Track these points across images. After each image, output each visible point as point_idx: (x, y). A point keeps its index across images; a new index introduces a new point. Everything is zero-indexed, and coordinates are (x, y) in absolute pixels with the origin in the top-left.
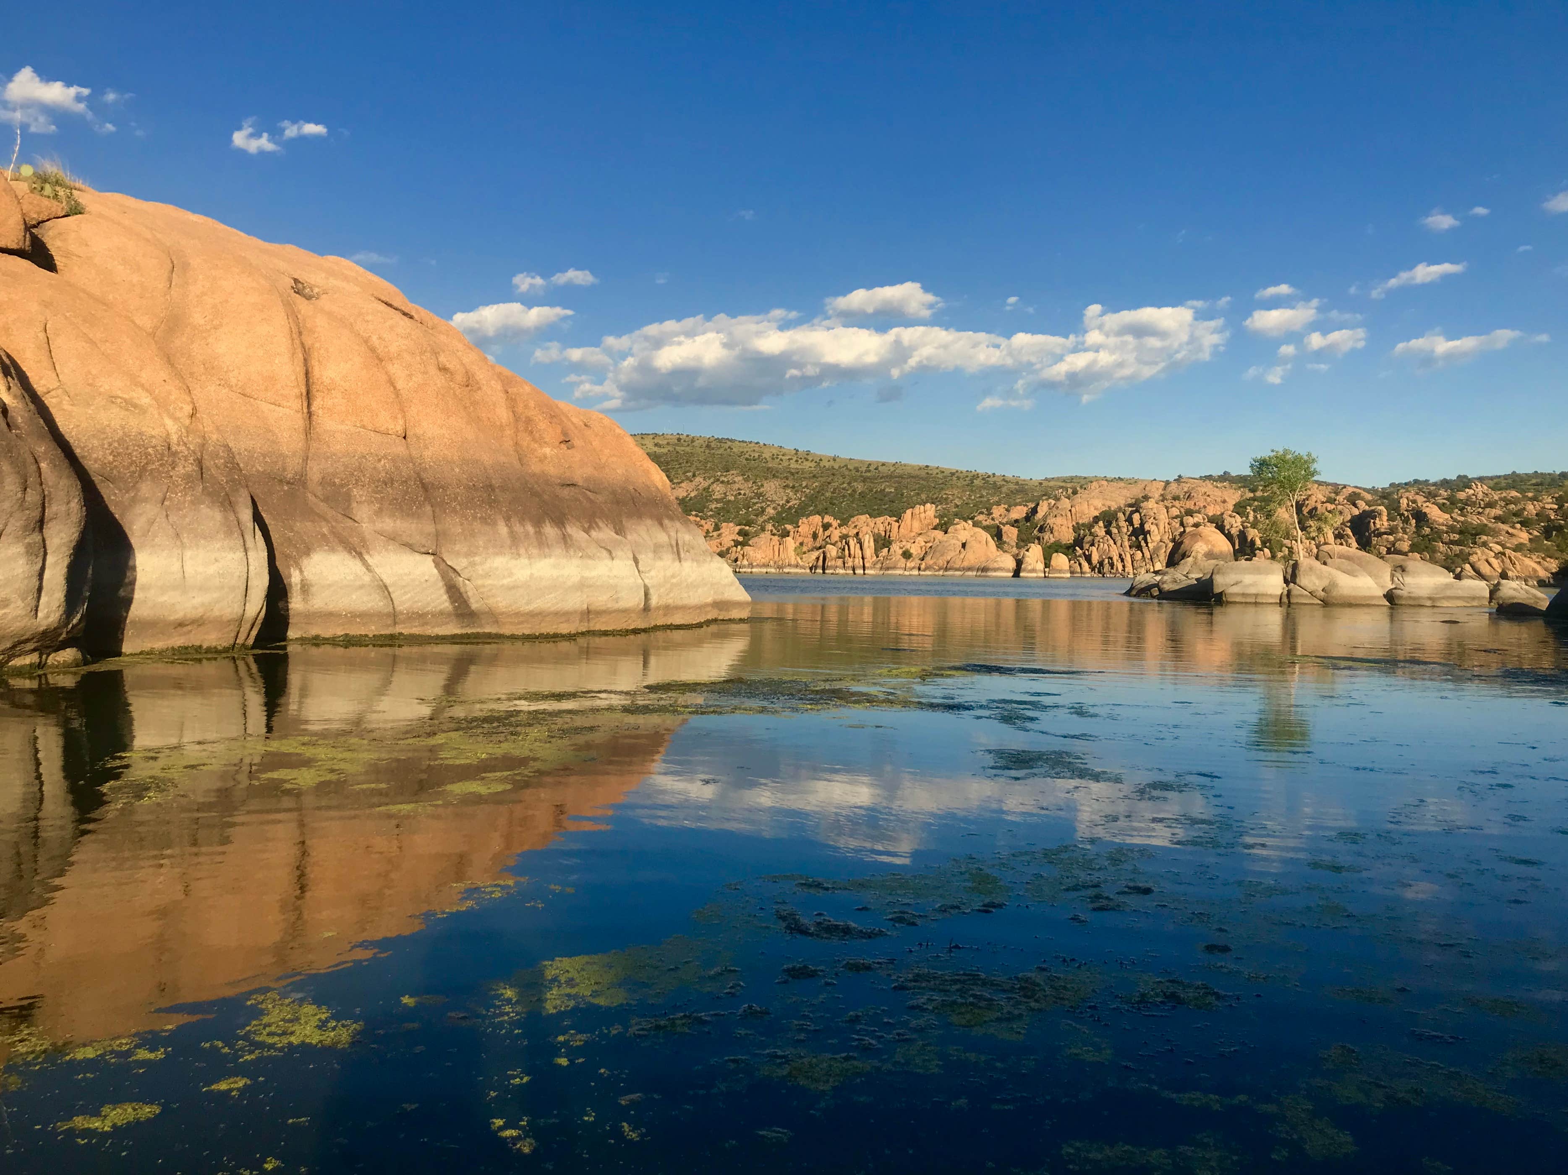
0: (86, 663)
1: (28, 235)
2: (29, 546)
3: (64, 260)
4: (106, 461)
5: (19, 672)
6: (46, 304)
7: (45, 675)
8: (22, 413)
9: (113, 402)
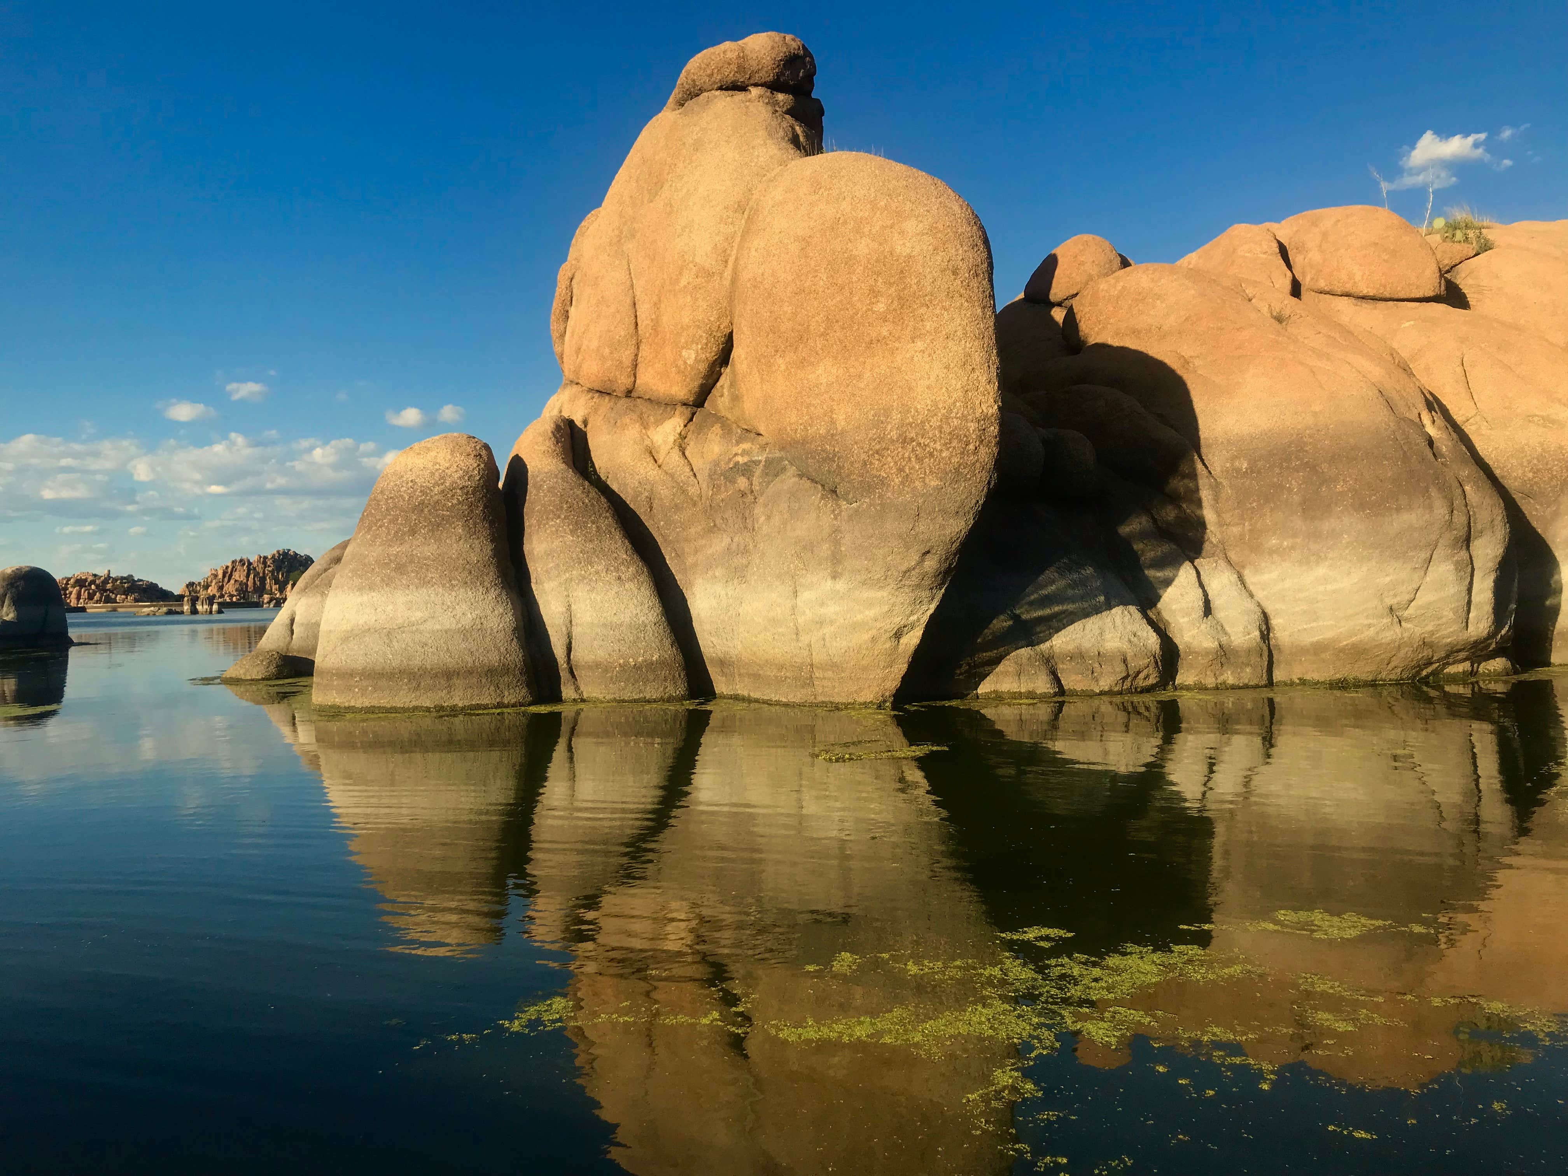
0: (1516, 672)
1: (1443, 281)
2: (1457, 563)
3: (1476, 296)
4: (1526, 478)
5: (1453, 679)
6: (1463, 340)
7: (1477, 682)
8: (1445, 443)
9: (1530, 421)
